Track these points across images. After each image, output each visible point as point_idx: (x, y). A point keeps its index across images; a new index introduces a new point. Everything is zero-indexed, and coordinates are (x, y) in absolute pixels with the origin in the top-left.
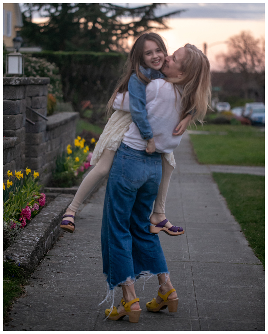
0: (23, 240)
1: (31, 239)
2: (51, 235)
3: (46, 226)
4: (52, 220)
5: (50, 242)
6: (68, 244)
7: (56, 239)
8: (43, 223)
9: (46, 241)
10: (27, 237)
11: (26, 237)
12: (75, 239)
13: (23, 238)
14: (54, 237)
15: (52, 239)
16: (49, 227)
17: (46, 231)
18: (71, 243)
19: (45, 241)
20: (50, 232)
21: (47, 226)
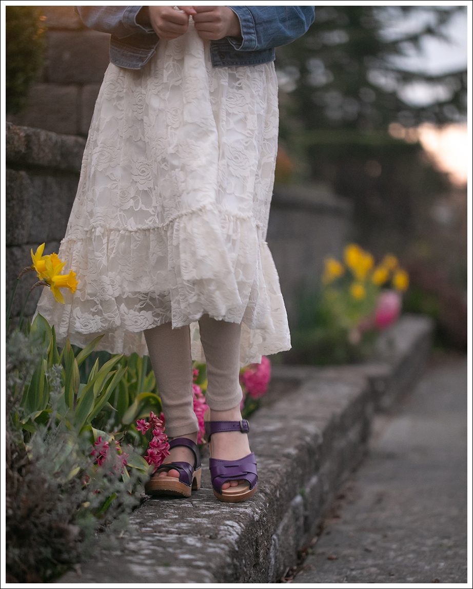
0: (158, 536)
1: (196, 530)
2: (294, 512)
3: (273, 471)
4: (297, 447)
5: (292, 542)
6: (367, 551)
7: (314, 529)
8: (262, 459)
9: (275, 537)
10: (182, 519)
11: (174, 521)
12: (389, 528)
13: (159, 522)
14: (306, 518)
15: (298, 529)
16: (289, 475)
17: (274, 493)
18: (374, 543)
19: (269, 539)
20: (291, 497)
21: (277, 470)
